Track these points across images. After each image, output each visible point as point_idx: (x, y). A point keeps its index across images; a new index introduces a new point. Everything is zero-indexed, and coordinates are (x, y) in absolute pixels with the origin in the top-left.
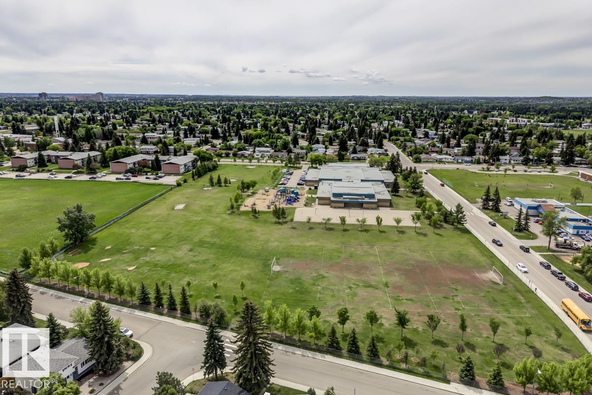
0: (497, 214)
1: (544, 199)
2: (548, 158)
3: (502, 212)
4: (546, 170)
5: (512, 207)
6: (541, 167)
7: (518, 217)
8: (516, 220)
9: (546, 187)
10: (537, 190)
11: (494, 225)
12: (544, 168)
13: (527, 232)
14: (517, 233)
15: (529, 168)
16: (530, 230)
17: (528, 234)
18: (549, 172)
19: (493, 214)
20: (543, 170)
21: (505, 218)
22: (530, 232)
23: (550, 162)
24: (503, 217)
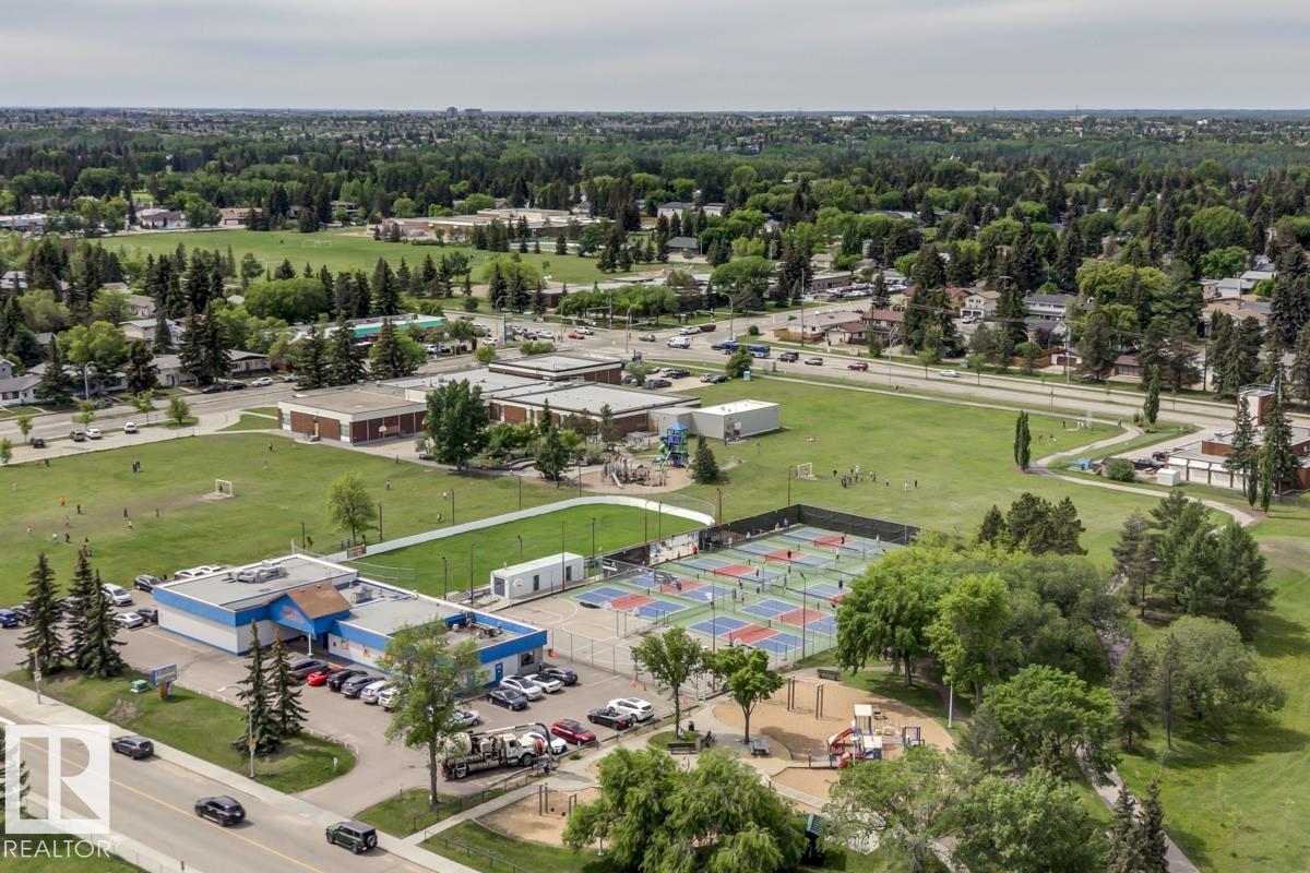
0: (118, 684)
1: (270, 563)
2: (137, 364)
3: (138, 674)
4: (152, 417)
5: (148, 631)
6: (132, 409)
7: (250, 686)
8: (246, 701)
9: (207, 497)
10: (187, 520)
11: (145, 754)
12: (145, 410)
13: (294, 742)
14: (268, 765)
15: (87, 421)
16: (309, 727)
17: (315, 754)
18: (169, 425)
19: (100, 690)
20: (142, 419)
21: (169, 698)
22: (307, 738)
23: (144, 382)
24: (156, 694)
